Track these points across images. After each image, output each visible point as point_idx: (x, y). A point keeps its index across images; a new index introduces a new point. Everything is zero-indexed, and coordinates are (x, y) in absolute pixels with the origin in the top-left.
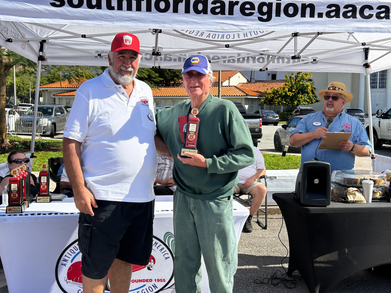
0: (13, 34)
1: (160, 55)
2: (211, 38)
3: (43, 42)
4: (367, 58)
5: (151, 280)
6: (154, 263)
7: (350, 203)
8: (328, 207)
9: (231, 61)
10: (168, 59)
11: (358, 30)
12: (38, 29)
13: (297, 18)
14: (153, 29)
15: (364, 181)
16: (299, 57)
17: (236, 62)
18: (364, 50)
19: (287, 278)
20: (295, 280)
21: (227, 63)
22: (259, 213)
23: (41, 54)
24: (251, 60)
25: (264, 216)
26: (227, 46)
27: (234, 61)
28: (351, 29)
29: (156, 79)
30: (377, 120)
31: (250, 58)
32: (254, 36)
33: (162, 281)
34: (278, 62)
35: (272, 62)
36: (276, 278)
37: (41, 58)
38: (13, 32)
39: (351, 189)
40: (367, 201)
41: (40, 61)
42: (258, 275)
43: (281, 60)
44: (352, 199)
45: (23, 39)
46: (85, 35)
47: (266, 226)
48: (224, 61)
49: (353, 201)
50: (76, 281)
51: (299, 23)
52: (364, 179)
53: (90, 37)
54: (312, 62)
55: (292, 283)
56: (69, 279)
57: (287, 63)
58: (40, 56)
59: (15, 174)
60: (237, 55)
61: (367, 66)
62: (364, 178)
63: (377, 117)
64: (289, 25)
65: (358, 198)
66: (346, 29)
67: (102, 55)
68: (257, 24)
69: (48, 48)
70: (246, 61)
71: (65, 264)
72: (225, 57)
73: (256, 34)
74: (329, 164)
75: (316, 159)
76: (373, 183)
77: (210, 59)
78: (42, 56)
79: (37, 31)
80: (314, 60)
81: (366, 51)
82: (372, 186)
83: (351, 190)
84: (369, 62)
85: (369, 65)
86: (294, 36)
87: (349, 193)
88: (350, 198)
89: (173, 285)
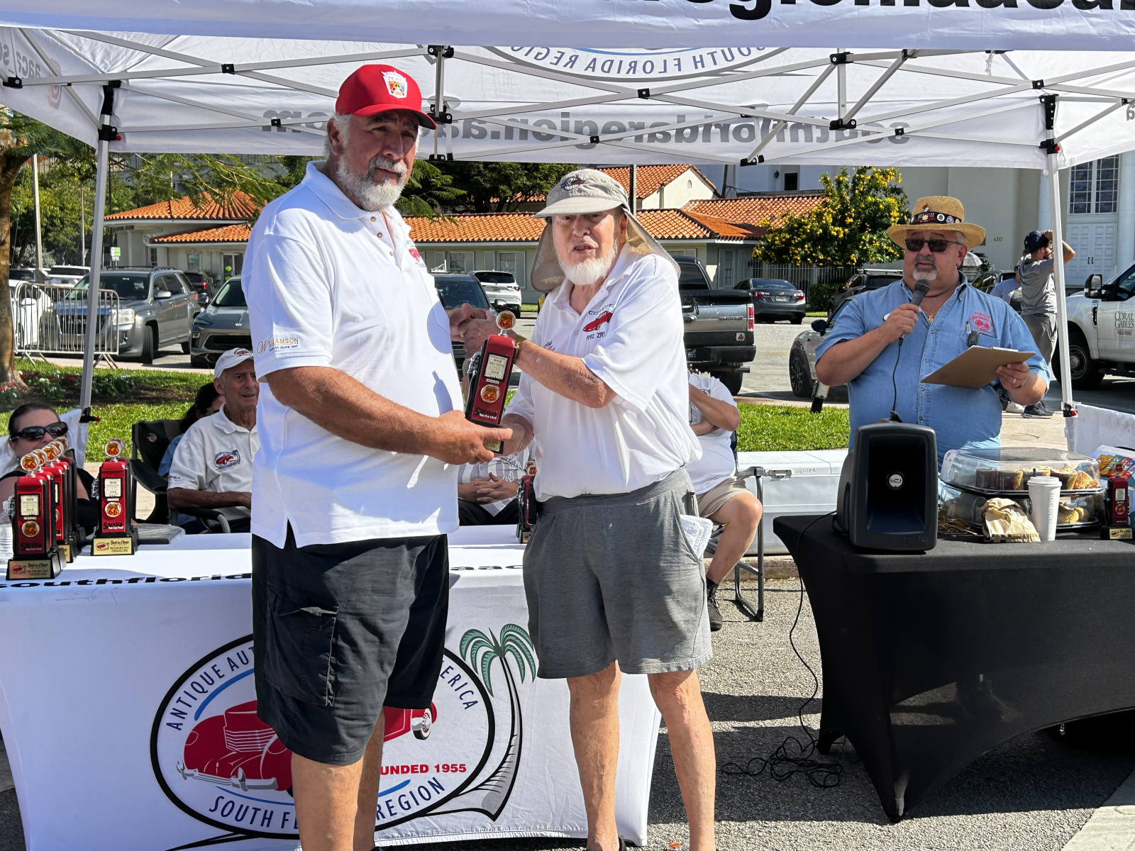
0: (24, 65)
1: (450, 121)
2: (598, 73)
3: (111, 88)
4: (1052, 124)
5: (424, 768)
6: (434, 719)
7: (992, 542)
8: (929, 553)
9: (658, 135)
10: (475, 132)
12: (98, 50)
14: (430, 47)
15: (1033, 480)
16: (853, 123)
17: (673, 139)
18: (1043, 100)
19: (816, 757)
20: (838, 765)
21: (645, 143)
22: (741, 578)
23: (107, 120)
24: (715, 132)
25: (756, 585)
26: (644, 94)
27: (667, 136)
29: (445, 191)
30: (1090, 303)
31: (713, 128)
32: (722, 64)
33: (456, 771)
34: (795, 139)
35: (775, 138)
36: (783, 760)
37: (108, 134)
38: (25, 59)
39: (997, 503)
40: (1044, 537)
41: (105, 143)
42: (733, 751)
43: (801, 133)
44: (1000, 532)
45: (54, 80)
46: (232, 66)
47: (761, 611)
48: (639, 138)
49: (1003, 536)
50: (211, 771)
52: (1035, 474)
53: (247, 71)
54: (891, 139)
55: (831, 773)
56: (189, 768)
57: (819, 140)
58: (104, 126)
59: (32, 467)
60: (675, 119)
61: (1050, 147)
62: (1034, 470)
63: (1088, 295)
65: (1016, 527)
67: (283, 122)
69: (126, 103)
70: (700, 138)
71: (178, 725)
72: (641, 126)
73: (730, 58)
74: (932, 431)
75: (894, 418)
76: (1060, 484)
77: (597, 131)
78: (109, 127)
79: (94, 56)
80: (897, 131)
81: (1049, 104)
82: (1057, 492)
83: (997, 506)
84: (1056, 136)
85: (1056, 145)
86: (835, 63)
87: (990, 514)
88: (995, 528)
89: (488, 780)
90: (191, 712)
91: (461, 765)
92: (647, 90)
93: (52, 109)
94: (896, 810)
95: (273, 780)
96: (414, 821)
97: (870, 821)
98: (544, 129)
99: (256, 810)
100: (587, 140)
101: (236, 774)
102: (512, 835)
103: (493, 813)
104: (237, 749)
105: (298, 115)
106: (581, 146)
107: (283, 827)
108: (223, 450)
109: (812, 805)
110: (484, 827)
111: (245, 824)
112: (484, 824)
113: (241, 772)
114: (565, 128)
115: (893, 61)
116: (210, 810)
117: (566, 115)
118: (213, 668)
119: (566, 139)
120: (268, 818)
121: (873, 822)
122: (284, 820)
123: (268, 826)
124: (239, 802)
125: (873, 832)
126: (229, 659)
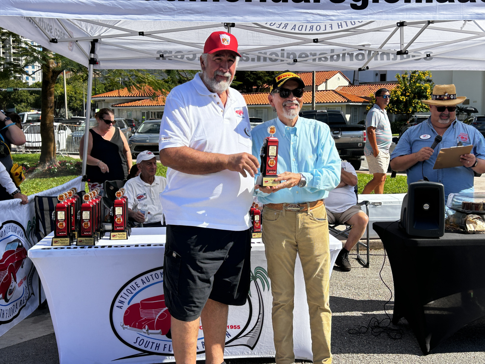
0: (58, 33)
2: (297, 31)
3: (94, 42)
7: (469, 234)
8: (441, 238)
9: (322, 58)
10: (244, 58)
11: (477, 16)
12: (89, 27)
13: (399, 4)
14: (225, 23)
16: (407, 52)
17: (329, 60)
19: (391, 326)
20: (401, 329)
21: (317, 62)
22: (359, 249)
23: (92, 56)
24: (347, 57)
25: (366, 252)
26: (316, 41)
27: (326, 59)
28: (468, 15)
31: (346, 55)
32: (350, 26)
33: (236, 328)
34: (382, 59)
35: (374, 59)
36: (377, 327)
37: (93, 61)
38: (59, 31)
39: (471, 217)
41: (92, 65)
42: (355, 322)
43: (385, 57)
44: (473, 229)
45: (71, 39)
46: (143, 32)
47: (368, 263)
48: (314, 60)
49: (474, 231)
50: (134, 326)
51: (402, 10)
53: (149, 35)
54: (425, 58)
55: (398, 333)
56: (126, 325)
57: (393, 59)
58: (91, 58)
59: (62, 199)
60: (330, 51)
64: (390, 12)
65: (480, 227)
66: (462, 15)
67: (164, 56)
68: (349, 13)
69: (100, 49)
70: (341, 59)
71: (121, 307)
72: (315, 55)
73: (353, 24)
74: (442, 185)
75: (426, 179)
77: (296, 57)
78: (93, 59)
79: (87, 29)
80: (427, 55)
86: (399, 26)
87: (468, 221)
88: (470, 227)
89: (250, 332)
90: (126, 301)
91: (238, 326)
92: (317, 39)
93: (70, 52)
94: (427, 349)
95: (159, 331)
97: (415, 354)
98: (274, 57)
99: (153, 343)
100: (292, 61)
101: (145, 328)
102: (260, 357)
103: (252, 347)
104: (145, 317)
105: (171, 52)
106: (289, 64)
107: (164, 350)
108: (140, 193)
109: (390, 347)
110: (248, 353)
111: (148, 349)
112: (248, 351)
113: (147, 327)
114: (283, 56)
115: (424, 25)
116: (134, 343)
117: (283, 50)
118: (135, 283)
119: (283, 61)
120: (158, 347)
121: (416, 355)
122: (165, 347)
123: (158, 350)
124: (146, 339)
125: (416, 358)
126: (142, 280)
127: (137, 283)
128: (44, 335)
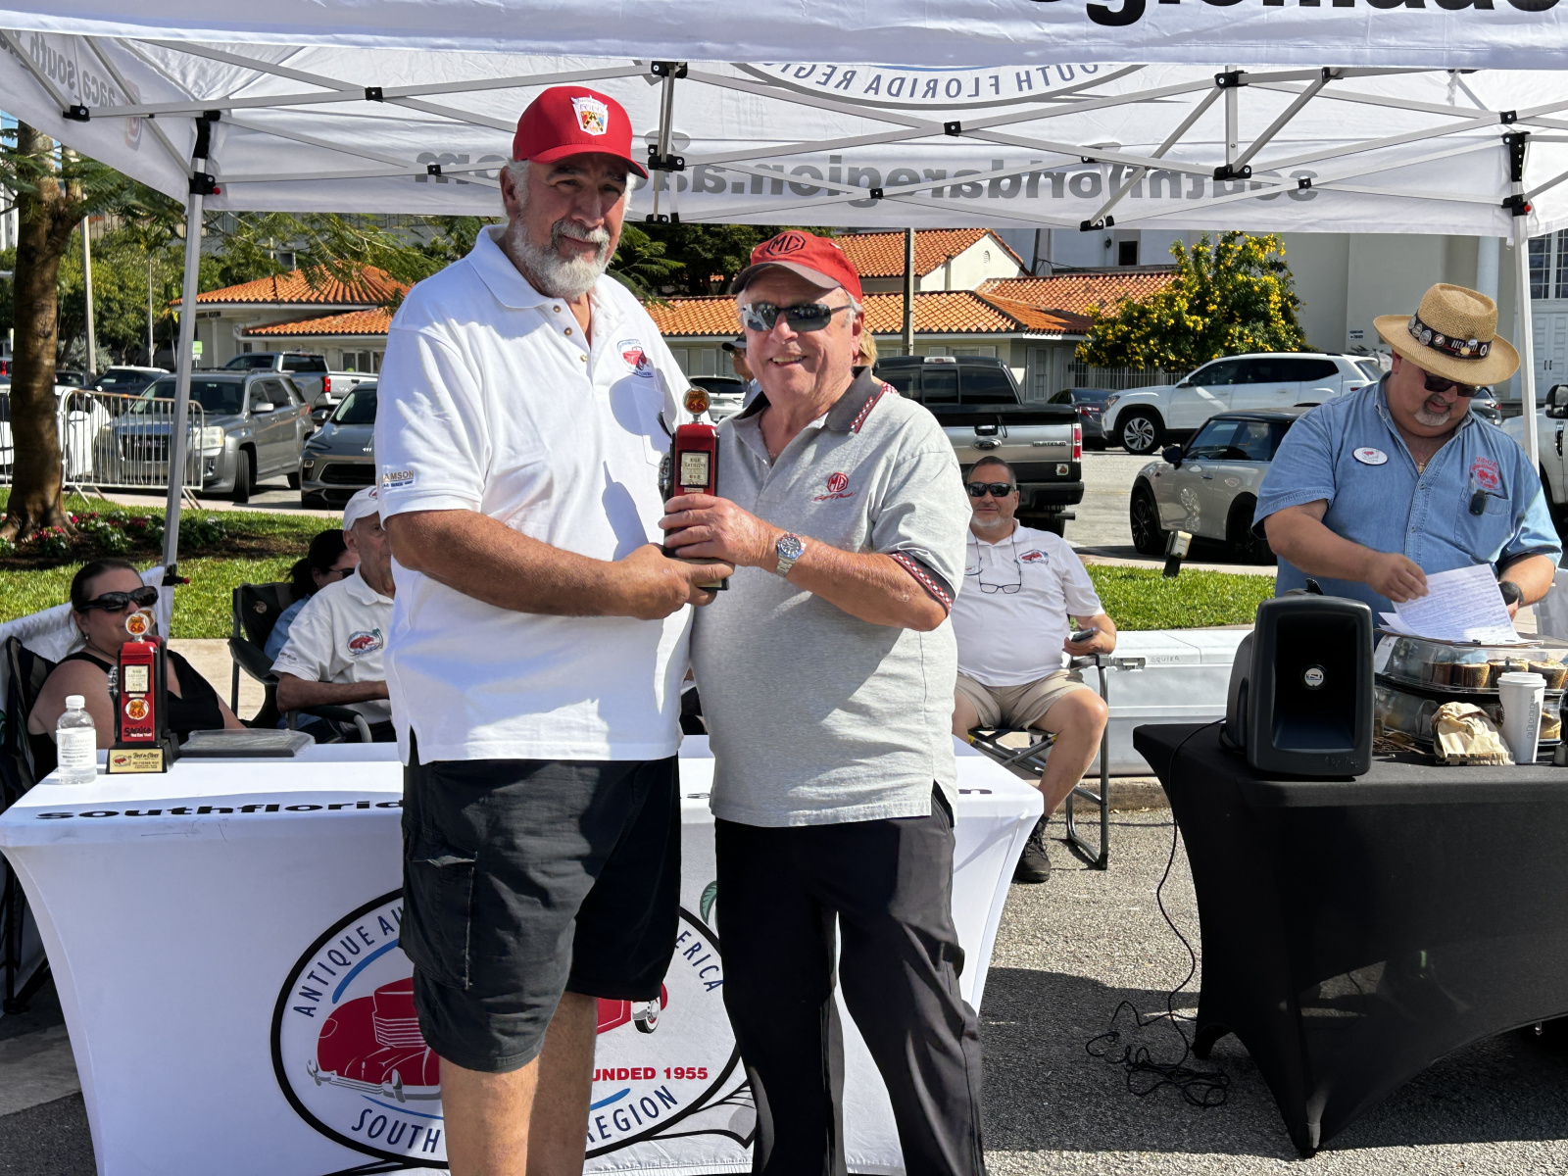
0: (93, 89)
1: (681, 168)
2: (883, 96)
3: (208, 120)
4: (1520, 174)
5: (650, 1073)
6: (663, 1006)
7: (1448, 764)
8: (1360, 780)
9: (964, 187)
10: (710, 183)
12: (191, 66)
13: (1247, 10)
14: (654, 63)
15: (1505, 677)
16: (1247, 171)
17: (985, 193)
18: (1508, 140)
19: (1192, 1063)
20: (1223, 1074)
21: (946, 199)
22: (1075, 806)
23: (201, 166)
24: (1045, 183)
25: (1097, 817)
26: (952, 129)
27: (976, 189)
28: (1466, 53)
29: (657, 264)
31: (1042, 177)
32: (1058, 84)
33: (693, 1077)
34: (1156, 193)
35: (1129, 193)
37: (202, 185)
38: (94, 81)
39: (1455, 709)
41: (199, 198)
42: (1073, 1051)
43: (1165, 184)
44: (1459, 750)
45: (133, 109)
46: (379, 90)
47: (1104, 856)
48: (938, 192)
49: (1463, 756)
50: (354, 1074)
52: (1507, 668)
53: (400, 98)
54: (1292, 193)
55: (1214, 1087)
56: (324, 1070)
57: (1191, 195)
58: (197, 174)
60: (989, 166)
61: (1517, 206)
62: (1507, 662)
63: (1550, 414)
64: (1215, 37)
65: (1482, 744)
66: (1445, 53)
67: (444, 169)
68: (1082, 37)
69: (227, 142)
70: (1023, 191)
71: (309, 1009)
72: (941, 175)
73: (1068, 76)
74: (1367, 607)
75: (1313, 588)
76: (1544, 683)
77: (879, 183)
78: (204, 176)
79: (184, 76)
80: (1301, 183)
81: (1516, 146)
82: (1540, 694)
83: (1454, 713)
84: (1526, 191)
85: (1526, 203)
86: (1223, 87)
87: (1445, 725)
88: (1451, 744)
89: (739, 1091)
90: (328, 992)
91: (700, 1069)
92: (957, 124)
93: (131, 150)
94: (1310, 1140)
96: (635, 1146)
97: (1271, 1155)
98: (806, 180)
99: (417, 1129)
100: (866, 194)
101: (389, 1078)
103: (745, 1137)
104: (392, 1044)
105: (465, 159)
106: (856, 203)
108: (360, 628)
109: (1189, 1131)
110: (733, 1157)
111: (400, 1149)
112: (731, 1151)
113: (395, 1075)
114: (835, 177)
115: (1308, 83)
116: (353, 1128)
117: (836, 159)
118: (358, 930)
119: (837, 193)
120: (432, 1141)
121: (1276, 1157)
123: (433, 1151)
124: (392, 1117)
125: (1276, 1170)
126: (381, 919)
127: (363, 932)
128: (42, 1101)
